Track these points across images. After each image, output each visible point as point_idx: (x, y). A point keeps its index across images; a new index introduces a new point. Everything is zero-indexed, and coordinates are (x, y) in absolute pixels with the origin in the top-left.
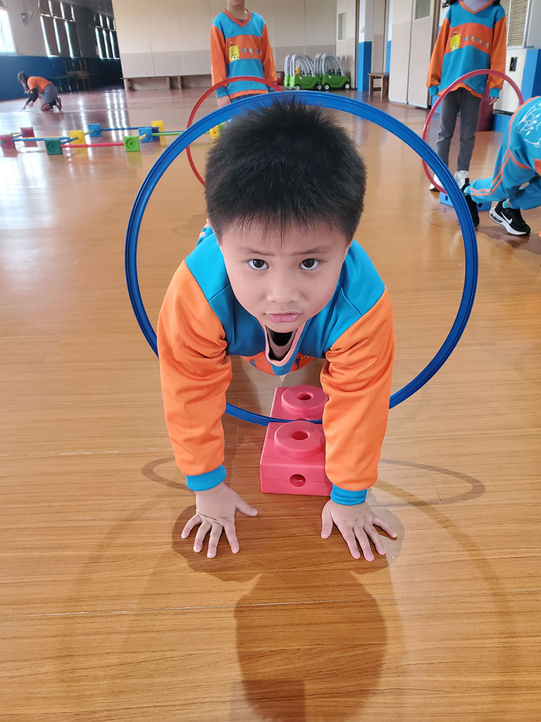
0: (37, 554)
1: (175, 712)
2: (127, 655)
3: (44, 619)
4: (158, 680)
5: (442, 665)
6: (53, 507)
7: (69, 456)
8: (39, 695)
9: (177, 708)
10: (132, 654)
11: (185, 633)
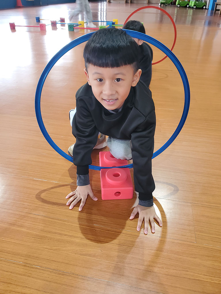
0: (12, 227)
6: (24, 205)
7: (37, 181)
11: (60, 285)
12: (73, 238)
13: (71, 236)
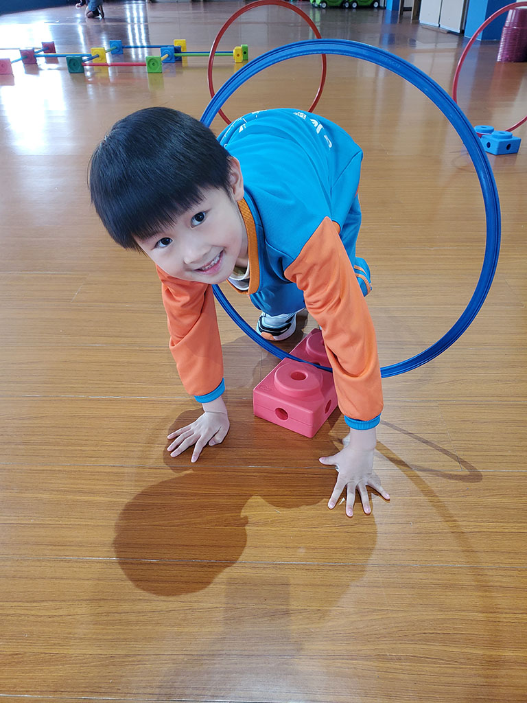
0: (70, 497)
1: (204, 662)
2: (158, 603)
3: (80, 562)
4: (187, 630)
5: (458, 636)
6: (84, 451)
7: (99, 400)
8: (76, 636)
9: (205, 657)
12: (212, 497)
13: (205, 495)
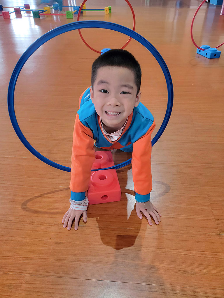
1: (20, 260)
4: (17, 248)
7: (8, 158)
9: (21, 258)
10: (11, 237)
11: (32, 232)
